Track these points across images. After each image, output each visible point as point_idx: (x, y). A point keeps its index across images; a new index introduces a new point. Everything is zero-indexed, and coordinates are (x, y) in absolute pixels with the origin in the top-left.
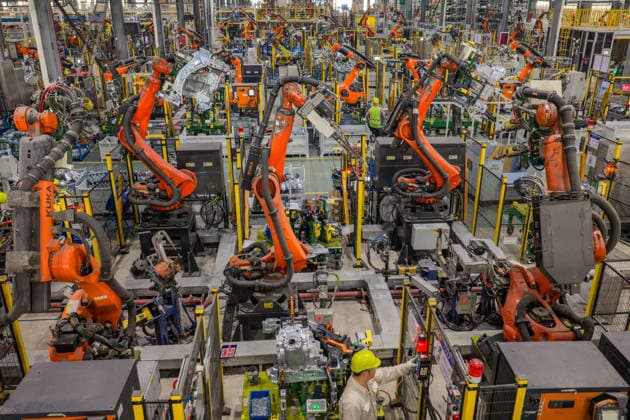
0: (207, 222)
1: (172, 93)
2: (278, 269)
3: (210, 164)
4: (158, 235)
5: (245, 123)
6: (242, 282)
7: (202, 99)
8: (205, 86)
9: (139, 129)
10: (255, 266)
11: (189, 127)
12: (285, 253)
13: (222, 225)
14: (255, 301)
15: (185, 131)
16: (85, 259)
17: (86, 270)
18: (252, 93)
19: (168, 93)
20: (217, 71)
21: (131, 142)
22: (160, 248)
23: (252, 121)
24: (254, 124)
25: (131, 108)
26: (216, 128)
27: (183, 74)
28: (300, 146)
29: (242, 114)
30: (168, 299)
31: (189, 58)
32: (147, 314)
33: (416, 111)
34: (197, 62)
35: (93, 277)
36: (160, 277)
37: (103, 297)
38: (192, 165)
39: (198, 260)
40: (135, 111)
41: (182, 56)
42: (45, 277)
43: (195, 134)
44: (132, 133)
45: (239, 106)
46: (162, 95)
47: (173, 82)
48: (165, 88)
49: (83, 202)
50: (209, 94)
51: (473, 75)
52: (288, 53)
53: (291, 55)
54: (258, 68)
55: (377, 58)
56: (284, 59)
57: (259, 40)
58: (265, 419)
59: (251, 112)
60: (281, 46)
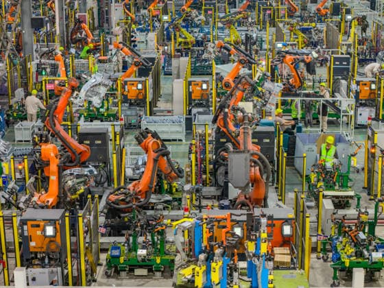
0: (96, 182)
1: (78, 98)
3: (100, 142)
5: (134, 113)
7: (96, 101)
8: (98, 94)
9: (58, 119)
11: (86, 114)
13: (106, 185)
14: (120, 217)
15: (82, 118)
18: (140, 86)
19: (76, 98)
20: (105, 85)
21: (53, 126)
23: (140, 110)
24: (142, 113)
25: (54, 106)
26: (109, 116)
27: (85, 88)
28: (178, 132)
29: (131, 104)
31: (89, 78)
33: (226, 110)
34: (94, 81)
38: (88, 142)
40: (56, 108)
41: (86, 77)
43: (91, 121)
44: (53, 121)
45: (129, 97)
46: (72, 99)
47: (79, 92)
48: (75, 95)
49: (24, 162)
50: (100, 99)
51: (260, 89)
52: (191, 38)
53: (193, 39)
54: (152, 60)
55: (280, 45)
56: (186, 43)
57: (166, 18)
58: (118, 257)
59: (139, 102)
60: (184, 30)
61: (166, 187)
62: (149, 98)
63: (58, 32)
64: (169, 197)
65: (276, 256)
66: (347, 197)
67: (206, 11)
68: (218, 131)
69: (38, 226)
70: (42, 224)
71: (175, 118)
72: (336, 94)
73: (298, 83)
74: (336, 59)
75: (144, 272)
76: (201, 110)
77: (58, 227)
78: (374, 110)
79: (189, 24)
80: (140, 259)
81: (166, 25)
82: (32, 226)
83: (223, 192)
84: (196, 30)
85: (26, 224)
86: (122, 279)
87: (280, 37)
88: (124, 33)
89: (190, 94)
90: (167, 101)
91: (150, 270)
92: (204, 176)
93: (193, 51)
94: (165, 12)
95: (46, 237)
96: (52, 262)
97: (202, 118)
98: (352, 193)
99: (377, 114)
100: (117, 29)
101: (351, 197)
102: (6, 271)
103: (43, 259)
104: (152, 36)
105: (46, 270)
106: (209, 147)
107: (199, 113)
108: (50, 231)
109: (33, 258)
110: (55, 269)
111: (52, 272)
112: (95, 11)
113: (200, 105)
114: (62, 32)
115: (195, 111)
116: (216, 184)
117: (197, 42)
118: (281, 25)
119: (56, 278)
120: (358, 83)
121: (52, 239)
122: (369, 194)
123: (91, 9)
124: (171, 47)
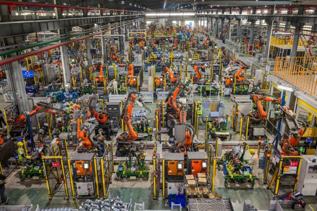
0: (114, 126)
2: (130, 139)
3: (116, 109)
4: (100, 129)
6: (120, 142)
10: (124, 138)
12: (131, 135)
13: (119, 127)
14: (124, 147)
16: (85, 134)
17: (85, 136)
18: (135, 80)
22: (100, 133)
23: (135, 89)
26: (122, 92)
28: (150, 99)
29: (131, 87)
30: (102, 146)
32: (96, 149)
35: (87, 138)
36: (100, 140)
37: (88, 142)
39: (111, 137)
42: (78, 137)
45: (130, 84)
51: (187, 87)
52: (155, 56)
53: (156, 57)
54: (140, 67)
55: (190, 60)
56: (153, 59)
57: (145, 48)
58: (122, 171)
59: (135, 86)
60: (153, 53)
61: (145, 130)
62: (139, 84)
63: (103, 54)
64: (146, 135)
65: (199, 178)
66: (226, 135)
67: (161, 45)
68: (168, 105)
69: (81, 163)
70: (83, 162)
71: (149, 93)
72: (214, 81)
73: (199, 77)
74: (214, 66)
75: (134, 178)
76: (160, 89)
77: (91, 163)
78: (231, 89)
79: (154, 50)
80: (132, 172)
81: (146, 51)
82: (78, 163)
83: (170, 131)
84: (157, 52)
85: (74, 162)
86: (124, 182)
87: (190, 56)
88: (129, 55)
89: (155, 83)
90: (146, 84)
91: (137, 177)
92: (161, 122)
93: (156, 62)
94: (145, 45)
95: (84, 169)
96: (88, 180)
97: (160, 93)
98: (228, 133)
99: (233, 91)
100: (126, 53)
101: (228, 135)
102: (65, 184)
103: (84, 178)
104: (140, 56)
105: (86, 183)
106: (164, 110)
107: (159, 91)
108: (86, 166)
109: (79, 178)
110: (90, 183)
111: (89, 184)
112: (119, 44)
113: (159, 87)
114: (105, 54)
115: (157, 90)
116: (167, 126)
117: (158, 58)
118: (190, 51)
119: (90, 187)
120: (225, 78)
121: (88, 170)
122: (234, 131)
123: (117, 44)
124: (147, 60)
